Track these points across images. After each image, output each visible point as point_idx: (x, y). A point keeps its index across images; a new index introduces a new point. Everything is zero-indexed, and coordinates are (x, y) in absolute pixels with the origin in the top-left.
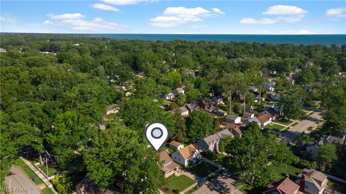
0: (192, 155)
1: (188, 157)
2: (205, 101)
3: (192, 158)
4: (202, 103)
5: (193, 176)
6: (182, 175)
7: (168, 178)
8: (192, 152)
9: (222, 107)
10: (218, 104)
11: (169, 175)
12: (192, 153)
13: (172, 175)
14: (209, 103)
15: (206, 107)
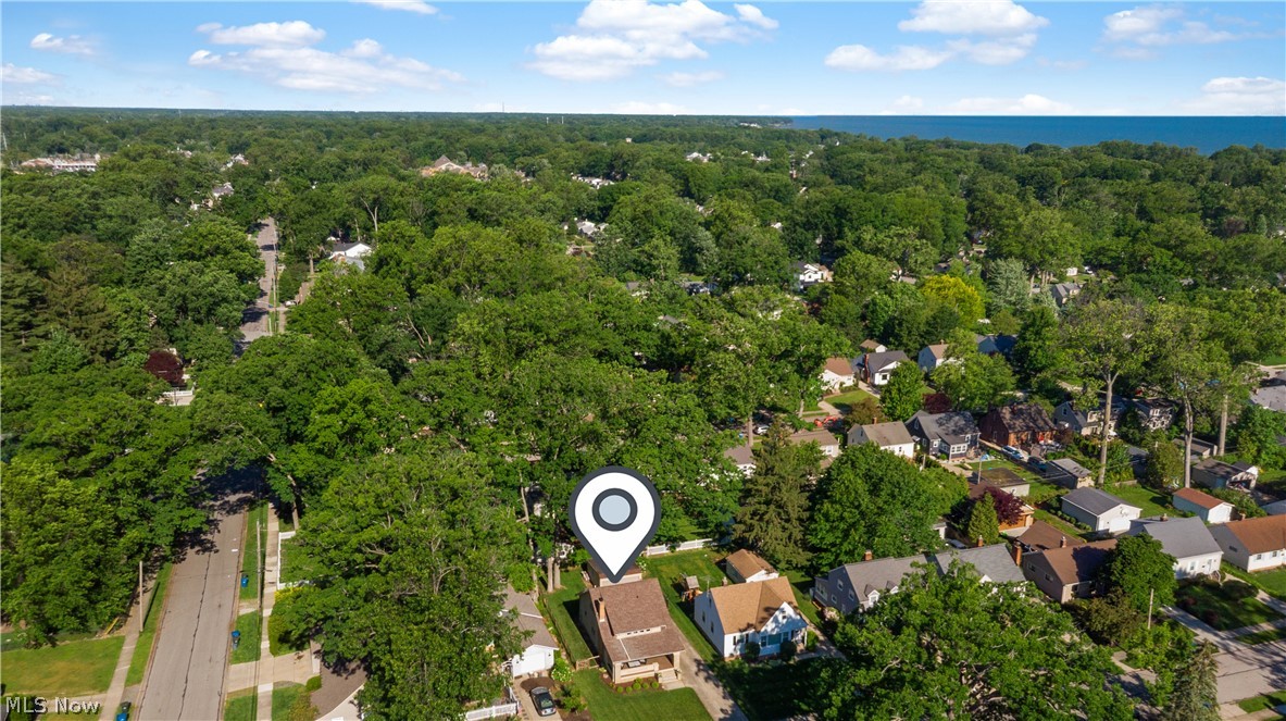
0: (763, 621)
1: (744, 626)
2: (1013, 412)
3: (759, 632)
4: (999, 419)
5: (728, 704)
6: (686, 688)
7: (621, 685)
8: (767, 609)
9: (1090, 449)
10: (1086, 431)
11: (635, 677)
12: (765, 615)
13: (646, 680)
14: (1035, 421)
15: (1012, 437)
